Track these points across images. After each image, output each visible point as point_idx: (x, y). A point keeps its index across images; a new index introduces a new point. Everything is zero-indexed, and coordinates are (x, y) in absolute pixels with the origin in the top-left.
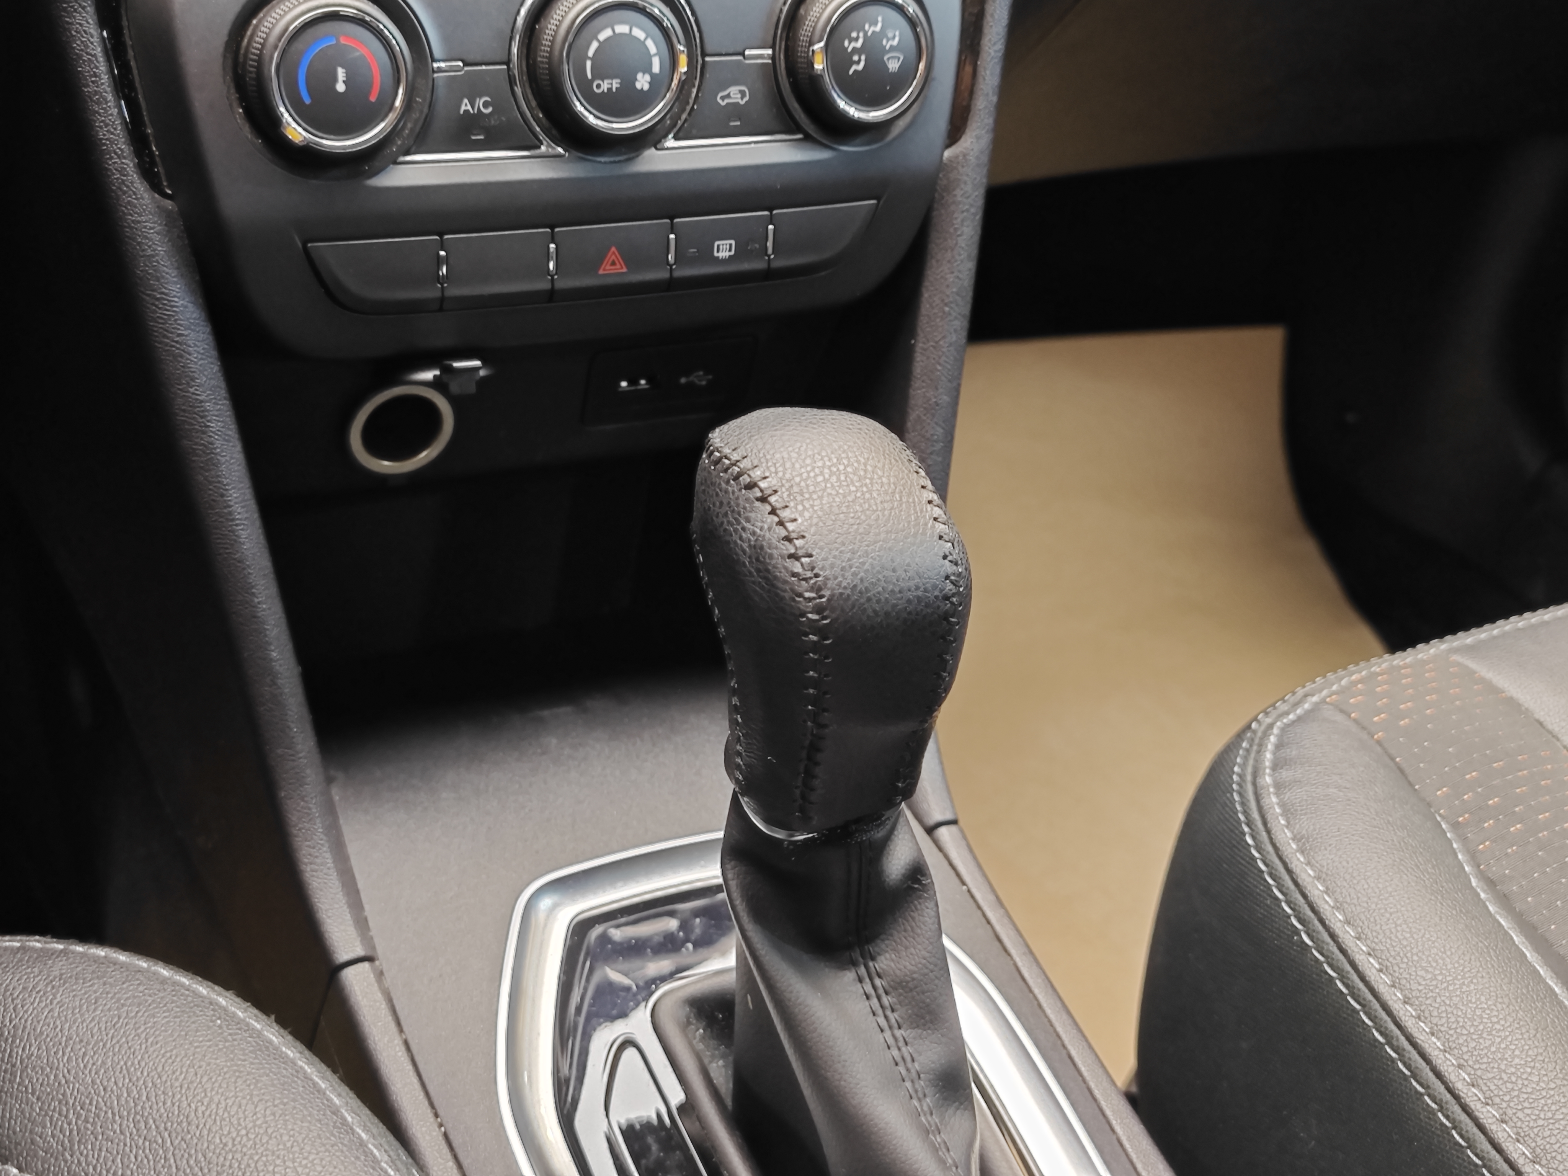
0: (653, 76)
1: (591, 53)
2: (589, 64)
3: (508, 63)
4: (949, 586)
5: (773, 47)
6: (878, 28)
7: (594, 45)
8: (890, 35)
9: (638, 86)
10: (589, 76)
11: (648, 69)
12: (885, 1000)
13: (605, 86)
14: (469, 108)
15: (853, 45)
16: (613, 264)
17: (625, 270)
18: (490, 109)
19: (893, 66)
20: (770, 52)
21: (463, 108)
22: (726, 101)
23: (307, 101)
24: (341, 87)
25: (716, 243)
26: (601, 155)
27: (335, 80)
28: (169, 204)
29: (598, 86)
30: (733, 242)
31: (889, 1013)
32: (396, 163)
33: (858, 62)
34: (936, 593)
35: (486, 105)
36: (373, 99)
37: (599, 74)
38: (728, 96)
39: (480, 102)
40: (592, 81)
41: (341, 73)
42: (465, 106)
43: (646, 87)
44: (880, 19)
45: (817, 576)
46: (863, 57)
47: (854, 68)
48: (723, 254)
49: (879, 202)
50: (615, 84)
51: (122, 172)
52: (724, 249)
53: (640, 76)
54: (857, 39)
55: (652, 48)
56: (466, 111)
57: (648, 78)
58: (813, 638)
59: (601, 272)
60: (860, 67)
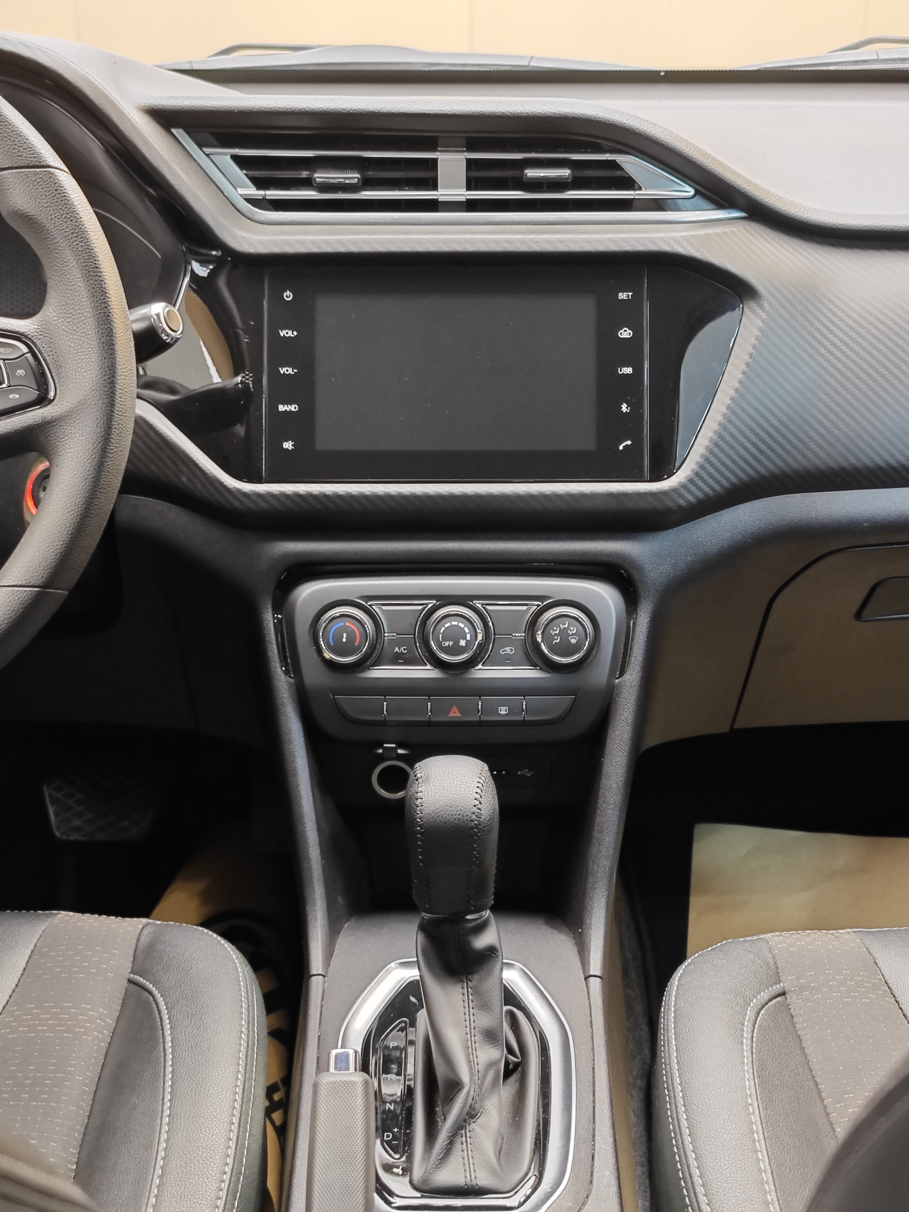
0: (467, 641)
1: (442, 631)
2: (441, 635)
3: (414, 635)
4: (474, 816)
5: (525, 632)
6: (566, 626)
7: (443, 629)
8: (572, 629)
9: (461, 644)
10: (441, 640)
11: (465, 638)
12: (470, 997)
13: (447, 644)
14: (398, 650)
15: (555, 632)
16: (455, 712)
17: (460, 715)
18: (406, 651)
19: (573, 641)
20: (524, 634)
21: (396, 650)
22: (504, 653)
23: (332, 644)
24: (344, 640)
25: (500, 708)
26: (450, 671)
27: (343, 638)
28: (291, 680)
29: (444, 644)
30: (507, 708)
31: (470, 1002)
32: (369, 669)
33: (557, 639)
34: (468, 818)
35: (404, 649)
36: (356, 645)
37: (444, 639)
38: (505, 651)
39: (402, 649)
40: (442, 642)
41: (345, 635)
42: (397, 649)
43: (464, 645)
44: (567, 623)
45: (422, 806)
46: (559, 637)
47: (555, 641)
48: (503, 712)
49: (576, 697)
50: (451, 643)
51: (275, 667)
52: (503, 711)
53: (461, 641)
54: (556, 630)
55: (467, 630)
56: (397, 652)
57: (465, 641)
58: (419, 828)
59: (450, 715)
60: (558, 641)
